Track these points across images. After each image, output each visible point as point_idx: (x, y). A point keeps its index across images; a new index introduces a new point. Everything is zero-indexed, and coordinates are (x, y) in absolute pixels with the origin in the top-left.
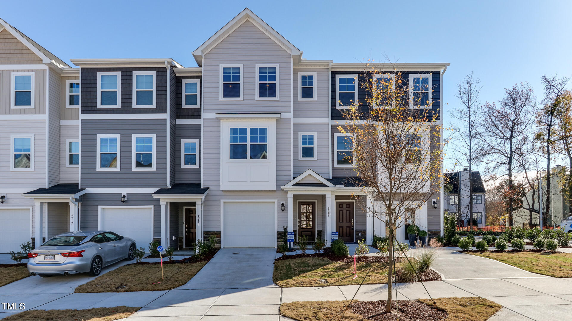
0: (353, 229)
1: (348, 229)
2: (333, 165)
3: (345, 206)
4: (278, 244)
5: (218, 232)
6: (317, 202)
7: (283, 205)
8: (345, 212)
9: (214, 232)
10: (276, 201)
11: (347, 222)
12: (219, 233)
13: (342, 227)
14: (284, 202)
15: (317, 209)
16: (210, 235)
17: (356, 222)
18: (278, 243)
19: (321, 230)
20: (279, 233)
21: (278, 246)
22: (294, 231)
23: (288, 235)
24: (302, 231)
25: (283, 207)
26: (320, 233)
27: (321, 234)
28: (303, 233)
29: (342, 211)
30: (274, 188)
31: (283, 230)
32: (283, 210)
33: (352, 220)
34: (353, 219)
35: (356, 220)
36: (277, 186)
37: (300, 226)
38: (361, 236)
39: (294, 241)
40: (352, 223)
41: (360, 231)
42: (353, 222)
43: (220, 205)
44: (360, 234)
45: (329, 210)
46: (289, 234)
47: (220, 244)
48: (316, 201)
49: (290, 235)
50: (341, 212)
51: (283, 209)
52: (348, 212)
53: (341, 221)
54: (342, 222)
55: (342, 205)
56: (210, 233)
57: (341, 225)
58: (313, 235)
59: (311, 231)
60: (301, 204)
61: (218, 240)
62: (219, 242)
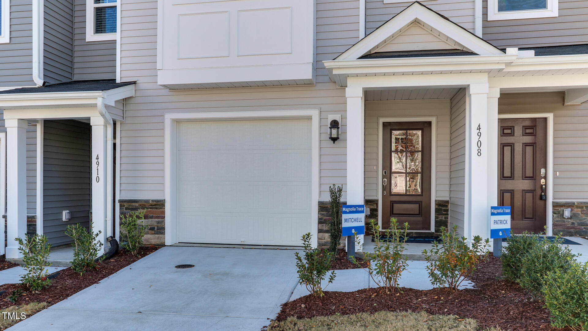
0: (543, 198)
1: (529, 196)
2: (485, 14)
3: (518, 130)
4: (319, 239)
5: (157, 201)
6: (437, 122)
7: (335, 124)
8: (518, 148)
9: (147, 201)
10: (315, 114)
11: (525, 177)
12: (159, 205)
13: (512, 192)
14: (337, 117)
15: (437, 141)
16: (136, 209)
17: (555, 177)
18: (321, 234)
19: (447, 199)
20: (322, 207)
21: (320, 244)
22: (368, 202)
23: (346, 213)
24: (392, 203)
25: (334, 131)
26: (442, 207)
27: (447, 210)
28: (396, 206)
29: (512, 145)
30: (307, 73)
31: (327, 198)
32: (334, 140)
33: (543, 171)
34: (545, 167)
35: (555, 172)
36: (317, 66)
37: (387, 188)
38: (571, 218)
39: (368, 230)
40: (543, 181)
41: (568, 203)
42: (545, 178)
43: (163, 129)
44: (567, 213)
45: (479, 134)
46: (348, 210)
47: (163, 233)
48: (433, 120)
49: (351, 212)
50: (507, 150)
51: (334, 135)
52: (529, 149)
53: (507, 173)
54: (512, 177)
55: (512, 128)
56: (137, 204)
57: (509, 185)
58: (424, 212)
59: (419, 203)
60: (392, 130)
61: (158, 222)
62: (161, 230)
